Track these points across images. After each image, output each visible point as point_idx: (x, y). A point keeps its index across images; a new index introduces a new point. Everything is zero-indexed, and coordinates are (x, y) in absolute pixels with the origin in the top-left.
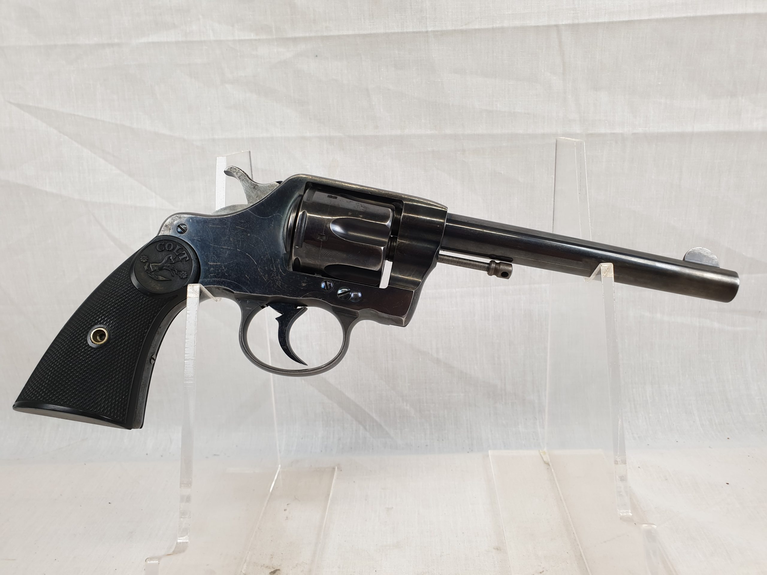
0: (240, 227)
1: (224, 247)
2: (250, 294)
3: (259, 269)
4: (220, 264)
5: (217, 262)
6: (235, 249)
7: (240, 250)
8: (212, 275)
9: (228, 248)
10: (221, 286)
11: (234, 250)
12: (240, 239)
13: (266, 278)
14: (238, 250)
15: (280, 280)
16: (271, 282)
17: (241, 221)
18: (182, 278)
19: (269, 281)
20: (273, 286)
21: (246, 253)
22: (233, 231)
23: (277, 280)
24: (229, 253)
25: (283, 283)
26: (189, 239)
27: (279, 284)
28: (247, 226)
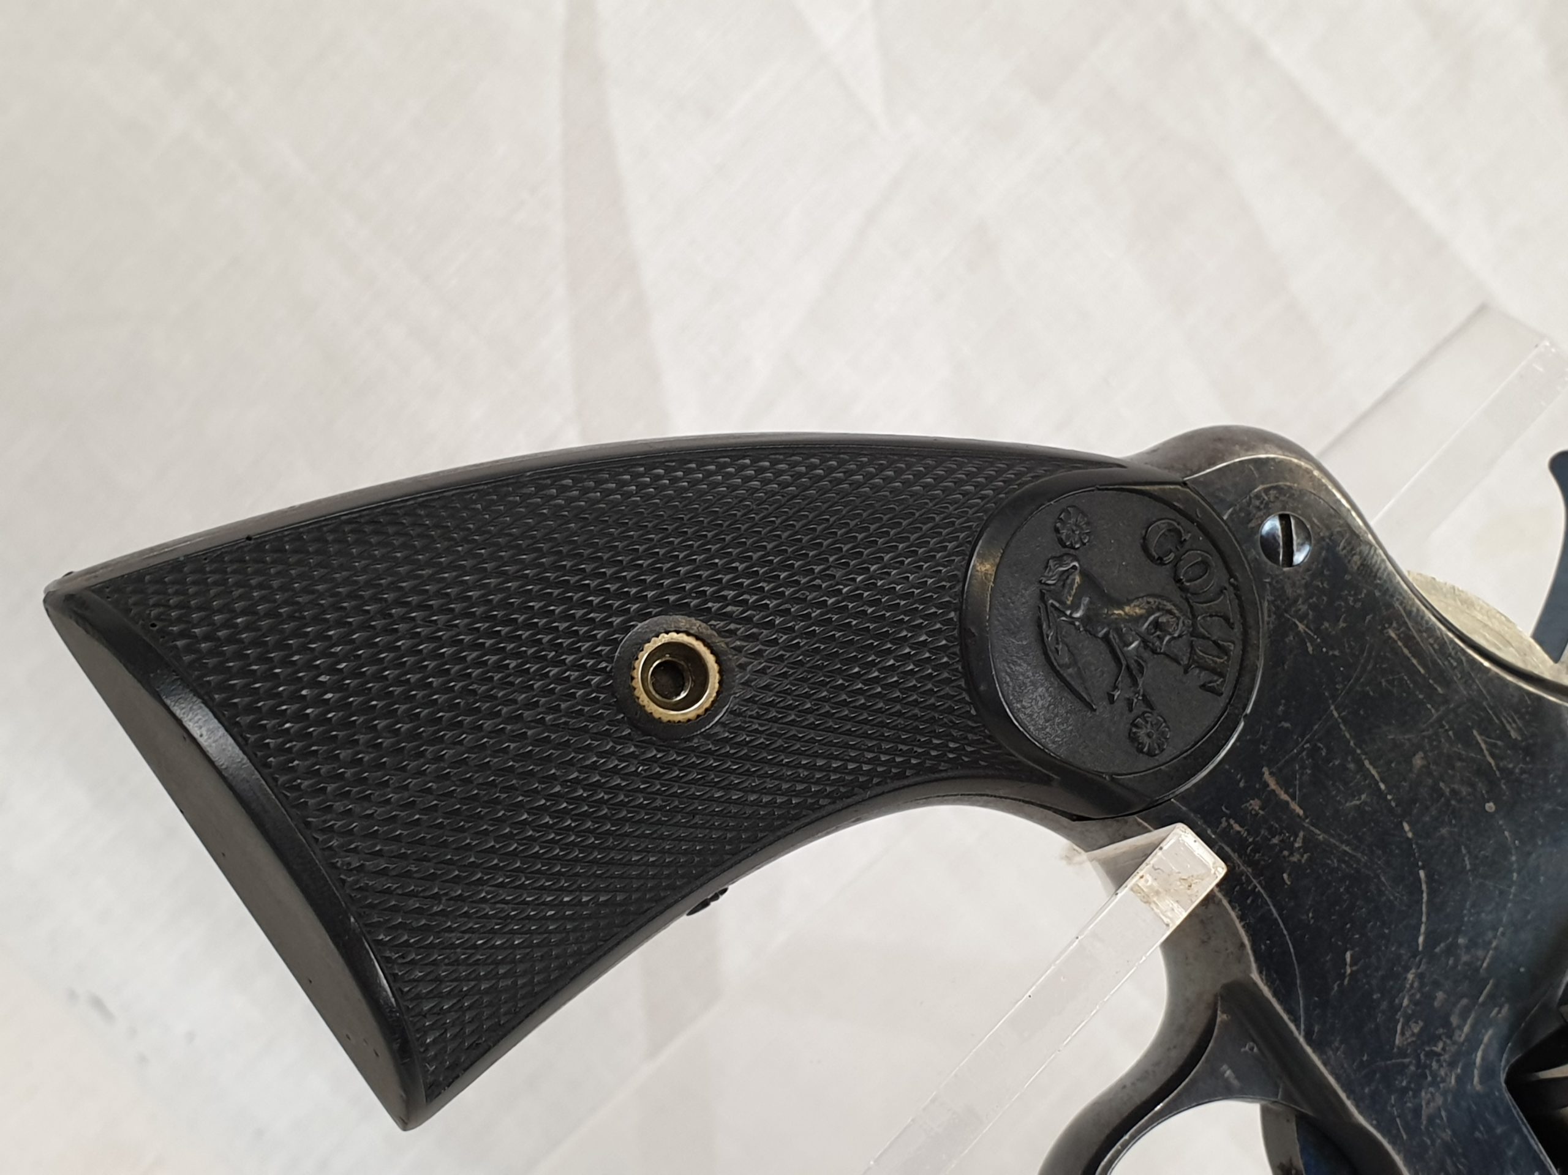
0: (1486, 742)
1: (1367, 763)
2: (1301, 1040)
3: (1410, 976)
4: (1298, 815)
5: (1293, 798)
6: (1399, 810)
7: (1410, 835)
8: (1237, 827)
9: (1377, 783)
10: (1230, 902)
11: (1391, 810)
12: (1447, 791)
13: (1408, 1034)
14: (1406, 827)
15: (1444, 1094)
16: (1412, 1068)
17: (1508, 727)
18: (1133, 738)
19: (1405, 1056)
20: (1404, 1091)
21: (1423, 868)
22: (1451, 733)
23: (1435, 1083)
24: (1365, 803)
25: (1443, 1114)
26: (1278, 607)
27: (1428, 1103)
28: (1511, 766)
